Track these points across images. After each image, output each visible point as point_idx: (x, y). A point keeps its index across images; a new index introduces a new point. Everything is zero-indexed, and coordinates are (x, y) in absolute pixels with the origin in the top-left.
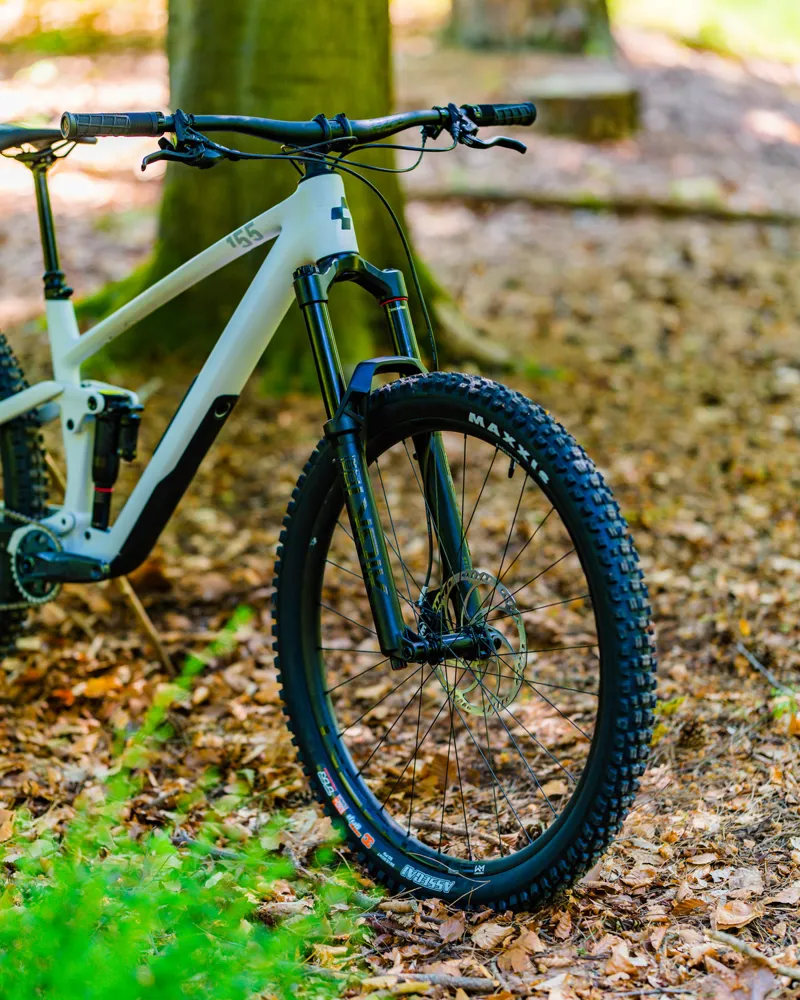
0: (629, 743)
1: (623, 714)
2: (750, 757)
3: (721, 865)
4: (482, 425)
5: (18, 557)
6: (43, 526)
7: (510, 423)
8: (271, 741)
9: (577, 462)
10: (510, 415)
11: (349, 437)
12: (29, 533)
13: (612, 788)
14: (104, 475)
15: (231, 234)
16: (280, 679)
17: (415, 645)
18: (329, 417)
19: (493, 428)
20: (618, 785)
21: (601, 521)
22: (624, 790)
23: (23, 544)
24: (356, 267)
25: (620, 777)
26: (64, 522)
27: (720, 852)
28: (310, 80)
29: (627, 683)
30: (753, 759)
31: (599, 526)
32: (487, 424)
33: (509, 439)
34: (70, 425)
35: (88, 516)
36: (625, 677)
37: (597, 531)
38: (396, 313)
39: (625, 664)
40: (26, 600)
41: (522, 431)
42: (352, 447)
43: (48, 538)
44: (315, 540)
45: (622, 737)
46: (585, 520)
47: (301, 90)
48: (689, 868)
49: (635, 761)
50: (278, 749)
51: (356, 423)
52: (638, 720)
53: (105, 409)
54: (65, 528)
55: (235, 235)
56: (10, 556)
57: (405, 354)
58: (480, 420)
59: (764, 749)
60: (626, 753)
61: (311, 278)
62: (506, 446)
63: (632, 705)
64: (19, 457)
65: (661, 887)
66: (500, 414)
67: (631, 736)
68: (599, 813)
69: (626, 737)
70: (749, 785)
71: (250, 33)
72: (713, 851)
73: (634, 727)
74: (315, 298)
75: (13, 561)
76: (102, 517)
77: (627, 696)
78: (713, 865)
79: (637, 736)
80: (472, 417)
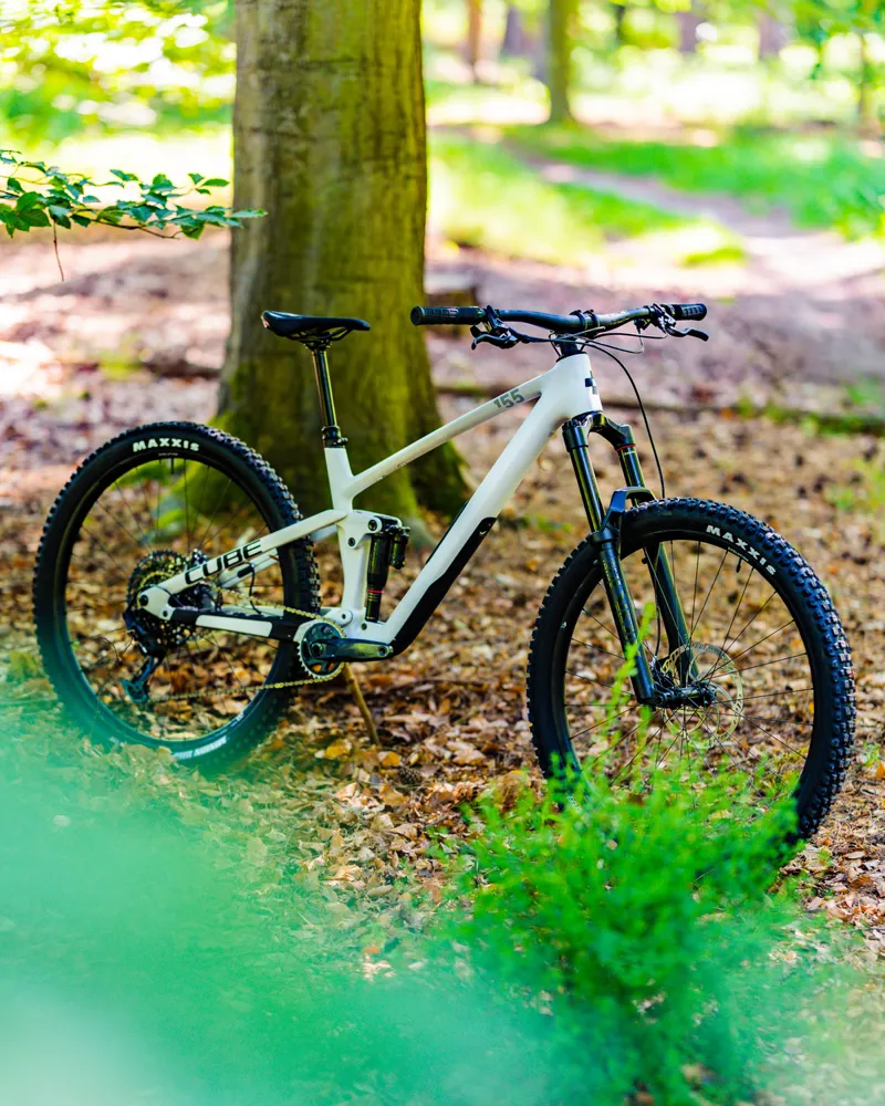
0: (839, 757)
1: (835, 736)
2: (858, 793)
3: (868, 859)
4: (718, 534)
5: (304, 645)
6: (329, 619)
7: (742, 532)
8: (500, 784)
9: (796, 559)
10: (742, 527)
11: (609, 545)
12: (315, 626)
13: (826, 790)
14: (376, 581)
15: (499, 398)
16: (532, 729)
17: (665, 694)
18: (593, 530)
19: (728, 536)
20: (830, 787)
21: (817, 599)
22: (833, 791)
23: (308, 634)
24: (603, 422)
25: (832, 781)
26: (344, 617)
27: (867, 850)
28: (365, 279)
29: (839, 713)
30: (861, 794)
31: (816, 603)
32: (723, 533)
33: (741, 544)
34: (352, 542)
35: (363, 611)
36: (838, 709)
37: (816, 607)
38: (628, 456)
39: (838, 700)
40: (311, 677)
41: (753, 538)
42: (610, 552)
43: (333, 629)
44: (565, 624)
45: (834, 752)
46: (806, 599)
47: (359, 287)
48: (846, 862)
49: (841, 770)
50: (506, 791)
51: (614, 533)
52: (846, 740)
53: (383, 530)
54: (344, 621)
55: (502, 399)
56: (297, 644)
57: (635, 484)
58: (717, 531)
59: (865, 787)
60: (837, 763)
61: (576, 429)
62: (739, 549)
63: (842, 729)
64: (300, 569)
65: (832, 873)
66: (735, 526)
67: (841, 751)
68: (815, 808)
69: (838, 753)
70: (865, 811)
71: (315, 239)
72: (861, 850)
73: (844, 745)
74: (580, 444)
75: (299, 648)
76: (375, 613)
77: (839, 723)
78: (863, 859)
79: (844, 751)
80: (710, 529)
